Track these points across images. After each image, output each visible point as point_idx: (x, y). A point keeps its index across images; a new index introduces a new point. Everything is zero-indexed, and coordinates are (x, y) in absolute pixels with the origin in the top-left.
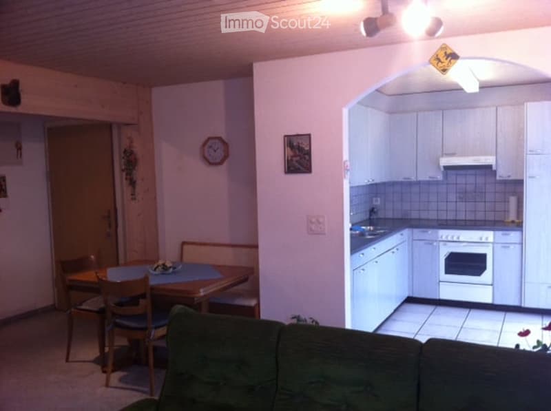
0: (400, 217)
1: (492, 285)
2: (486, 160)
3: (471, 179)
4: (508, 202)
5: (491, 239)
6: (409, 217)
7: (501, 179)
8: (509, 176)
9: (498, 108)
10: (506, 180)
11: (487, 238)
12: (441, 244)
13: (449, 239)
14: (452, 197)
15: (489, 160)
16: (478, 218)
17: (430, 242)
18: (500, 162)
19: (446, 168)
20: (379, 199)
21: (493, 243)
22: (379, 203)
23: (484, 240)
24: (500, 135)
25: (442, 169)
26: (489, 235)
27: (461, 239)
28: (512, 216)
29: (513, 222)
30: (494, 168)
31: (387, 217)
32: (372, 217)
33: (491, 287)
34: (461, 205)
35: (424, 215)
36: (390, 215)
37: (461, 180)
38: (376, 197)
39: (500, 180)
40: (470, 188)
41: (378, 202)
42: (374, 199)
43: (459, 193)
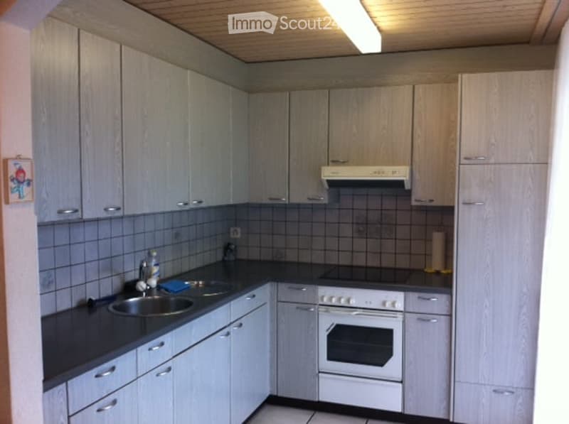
0: (269, 258)
1: (401, 382)
2: (394, 172)
3: (374, 203)
4: (431, 240)
5: (400, 306)
6: (283, 259)
7: (419, 204)
8: (431, 201)
9: (416, 86)
10: (426, 207)
11: (393, 304)
12: (322, 309)
13: (334, 301)
14: (347, 230)
15: (399, 173)
16: (385, 264)
17: (305, 307)
18: (417, 176)
19: (332, 184)
20: (239, 230)
21: (404, 312)
22: (239, 236)
23: (388, 306)
24: (418, 132)
25: (326, 186)
26: (396, 299)
27: (353, 303)
28: (436, 264)
29: (438, 273)
30: (407, 186)
31: (251, 258)
32: (226, 258)
33: (400, 385)
34: (360, 244)
35: (306, 258)
36: (255, 254)
37: (360, 204)
38: (236, 226)
39: (417, 206)
40: (374, 216)
41: (237, 234)
42: (232, 229)
43: (357, 224)
